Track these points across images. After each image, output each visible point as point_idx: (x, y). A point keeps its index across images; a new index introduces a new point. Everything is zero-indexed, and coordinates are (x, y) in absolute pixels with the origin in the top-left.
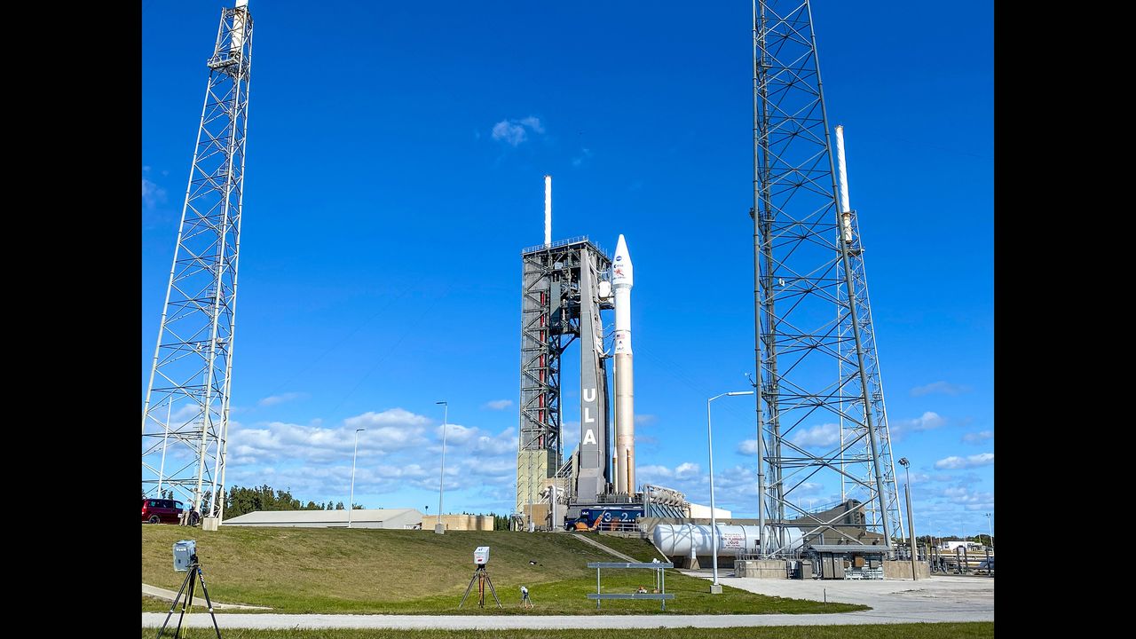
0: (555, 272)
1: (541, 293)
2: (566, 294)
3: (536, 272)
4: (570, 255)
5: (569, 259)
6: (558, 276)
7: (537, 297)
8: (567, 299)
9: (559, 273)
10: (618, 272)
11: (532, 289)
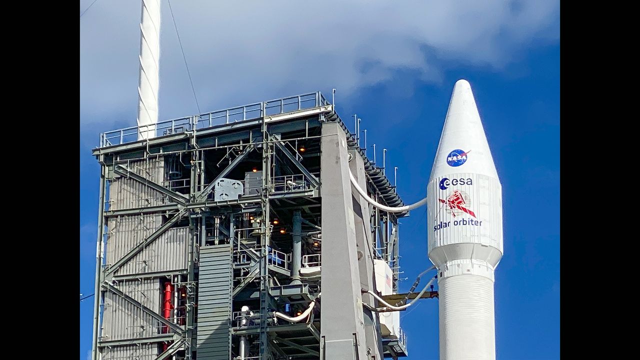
0: (215, 211)
1: (164, 281)
2: (254, 286)
3: (148, 212)
4: (268, 154)
5: (267, 166)
6: (225, 224)
7: (152, 295)
8: (255, 305)
9: (230, 212)
10: (457, 202)
11: (130, 269)
